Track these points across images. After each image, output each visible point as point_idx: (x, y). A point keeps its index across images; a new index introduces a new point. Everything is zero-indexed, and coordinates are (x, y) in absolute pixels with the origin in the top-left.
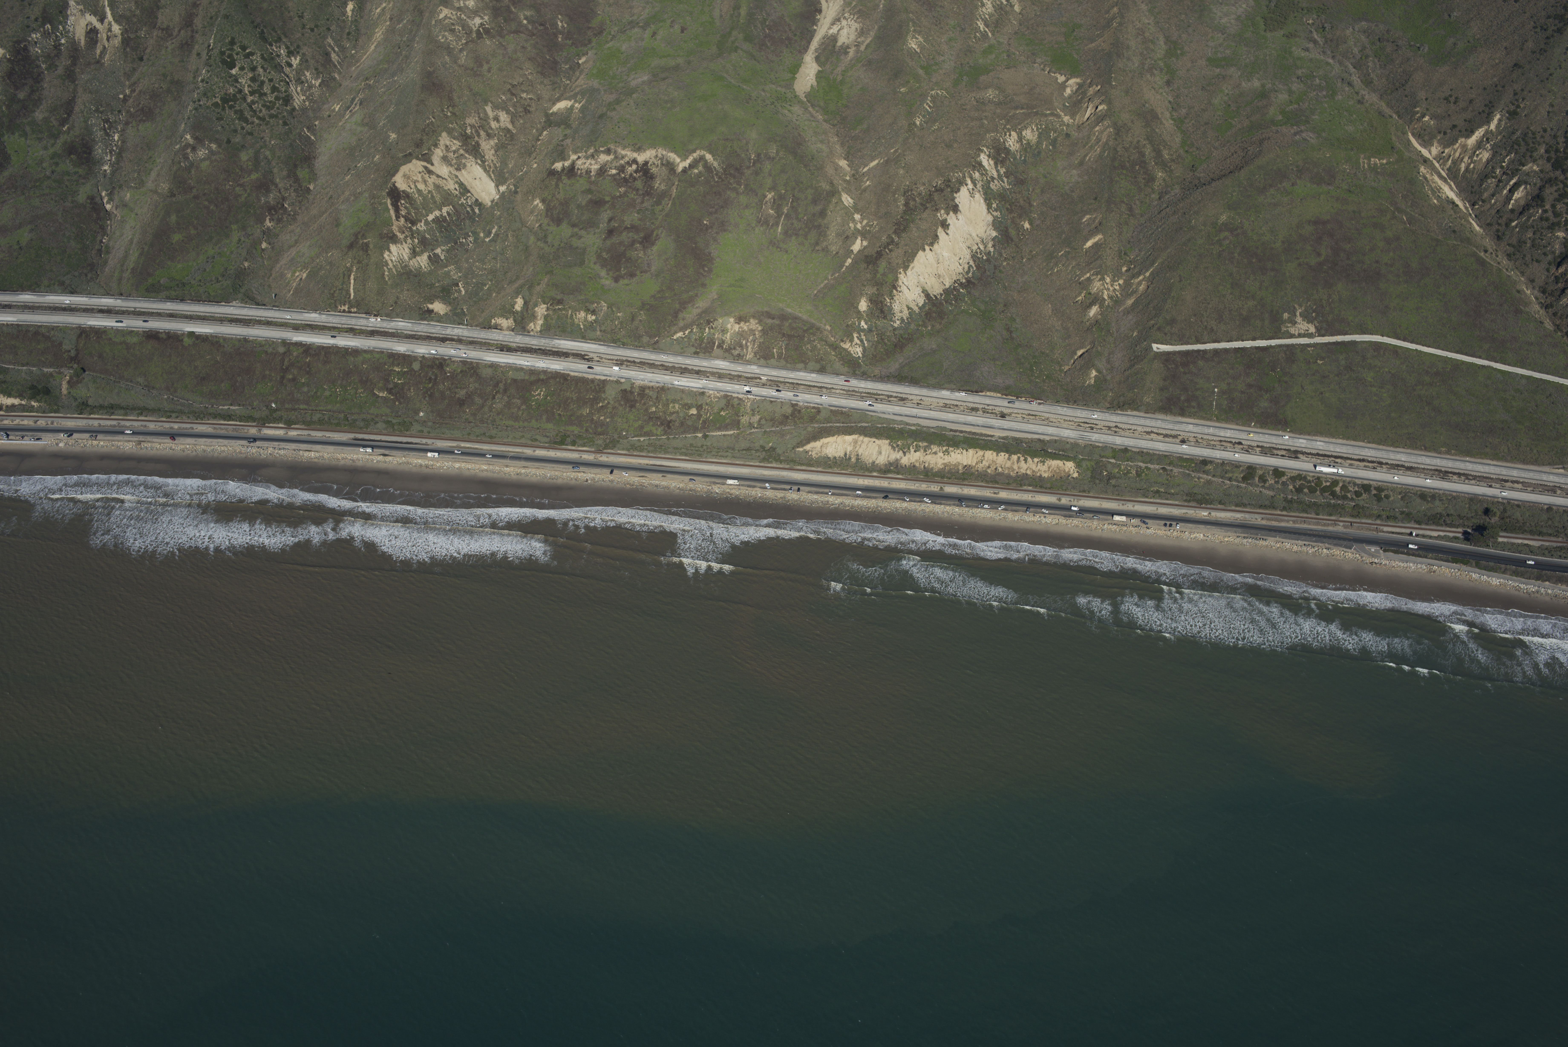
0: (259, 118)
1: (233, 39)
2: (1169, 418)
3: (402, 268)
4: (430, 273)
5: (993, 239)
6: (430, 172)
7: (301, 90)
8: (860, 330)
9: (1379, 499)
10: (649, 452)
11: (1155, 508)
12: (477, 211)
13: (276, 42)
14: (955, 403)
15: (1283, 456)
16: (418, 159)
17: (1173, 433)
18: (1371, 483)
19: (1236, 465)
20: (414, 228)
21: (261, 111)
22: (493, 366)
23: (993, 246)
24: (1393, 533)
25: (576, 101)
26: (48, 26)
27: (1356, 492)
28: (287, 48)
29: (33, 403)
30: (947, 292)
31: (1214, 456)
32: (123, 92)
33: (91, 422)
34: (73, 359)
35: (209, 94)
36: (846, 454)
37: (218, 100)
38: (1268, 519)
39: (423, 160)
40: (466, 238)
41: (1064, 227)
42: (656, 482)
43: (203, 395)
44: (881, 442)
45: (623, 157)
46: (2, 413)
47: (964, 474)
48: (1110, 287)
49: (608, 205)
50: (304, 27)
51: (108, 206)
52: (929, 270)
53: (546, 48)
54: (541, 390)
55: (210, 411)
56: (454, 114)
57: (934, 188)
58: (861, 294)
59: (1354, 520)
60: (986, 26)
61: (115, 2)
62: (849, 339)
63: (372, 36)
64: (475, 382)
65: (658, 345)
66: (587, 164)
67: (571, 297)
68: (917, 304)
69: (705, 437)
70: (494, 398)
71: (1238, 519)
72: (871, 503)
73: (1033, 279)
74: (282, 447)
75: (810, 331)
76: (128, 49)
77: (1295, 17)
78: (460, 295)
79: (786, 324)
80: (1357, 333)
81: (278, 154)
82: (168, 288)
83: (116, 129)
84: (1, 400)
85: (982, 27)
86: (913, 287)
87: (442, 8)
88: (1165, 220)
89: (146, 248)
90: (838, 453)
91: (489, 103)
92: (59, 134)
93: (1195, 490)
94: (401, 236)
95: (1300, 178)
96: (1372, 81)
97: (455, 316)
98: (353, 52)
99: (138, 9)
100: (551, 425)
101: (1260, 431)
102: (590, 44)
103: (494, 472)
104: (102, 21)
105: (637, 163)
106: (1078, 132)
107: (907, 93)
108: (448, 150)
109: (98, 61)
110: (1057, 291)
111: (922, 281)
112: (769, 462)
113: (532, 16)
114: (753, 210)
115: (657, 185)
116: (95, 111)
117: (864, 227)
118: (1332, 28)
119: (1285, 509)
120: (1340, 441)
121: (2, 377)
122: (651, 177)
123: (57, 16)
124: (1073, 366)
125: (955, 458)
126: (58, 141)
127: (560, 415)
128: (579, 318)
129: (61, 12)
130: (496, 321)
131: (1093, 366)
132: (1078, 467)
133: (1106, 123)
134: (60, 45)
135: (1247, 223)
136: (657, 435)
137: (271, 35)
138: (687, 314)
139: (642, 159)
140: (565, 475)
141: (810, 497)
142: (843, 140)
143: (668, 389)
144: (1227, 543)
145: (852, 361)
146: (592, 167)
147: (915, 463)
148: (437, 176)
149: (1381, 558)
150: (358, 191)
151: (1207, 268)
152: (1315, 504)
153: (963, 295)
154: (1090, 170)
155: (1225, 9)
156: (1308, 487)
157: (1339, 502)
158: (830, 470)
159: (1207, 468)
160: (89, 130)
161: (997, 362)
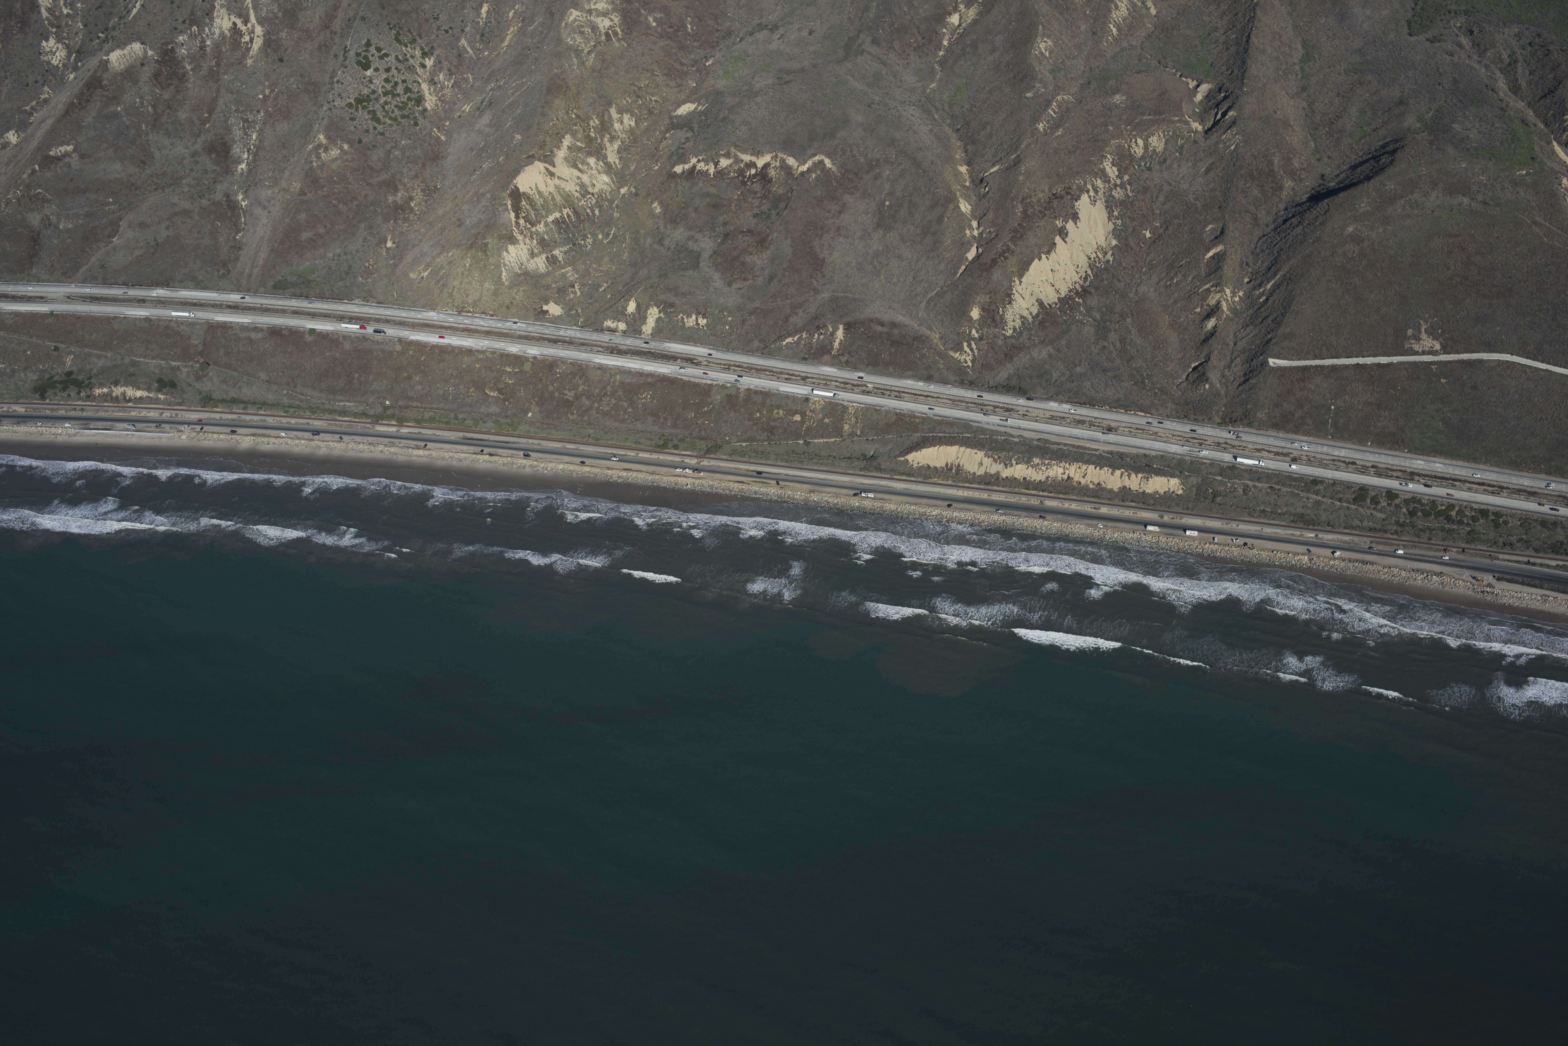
0: (390, 118)
1: (369, 40)
2: (1281, 435)
3: (520, 268)
4: (547, 274)
5: (1112, 249)
6: (552, 174)
7: (435, 90)
8: (970, 339)
9: (1497, 525)
10: (750, 457)
11: (1260, 528)
12: (597, 212)
13: (411, 43)
14: (1062, 415)
15: (1397, 477)
16: (540, 160)
17: (1285, 451)
18: (1490, 507)
19: (1348, 485)
20: (534, 229)
21: (393, 112)
22: (601, 368)
23: (1113, 254)
24: (1509, 561)
25: (700, 104)
26: (195, 28)
27: (1473, 516)
28: (422, 49)
29: (160, 396)
30: (1063, 301)
31: (1325, 475)
32: (263, 92)
33: (213, 415)
34: (201, 353)
35: (344, 95)
36: (947, 464)
37: (352, 101)
38: (1378, 543)
39: (546, 162)
40: (584, 240)
41: (1186, 236)
42: (755, 488)
43: (321, 391)
44: (983, 453)
45: (742, 161)
46: (130, 404)
47: (1065, 488)
48: (1229, 299)
49: (725, 208)
50: (439, 28)
51: (243, 204)
52: (1044, 279)
53: (674, 51)
54: (648, 394)
55: (327, 407)
56: (578, 117)
57: (1054, 195)
58: (974, 302)
59: (1468, 546)
60: (1119, 30)
61: (259, 4)
62: (959, 348)
63: (505, 38)
64: (584, 384)
65: (767, 350)
66: (706, 167)
67: (684, 300)
68: (1031, 314)
69: (807, 444)
70: (601, 400)
71: (1345, 542)
72: (969, 516)
73: (1152, 290)
74: (393, 445)
75: (919, 339)
76: (269, 51)
77: (1442, 20)
78: (575, 297)
79: (896, 331)
80: (1485, 352)
81: (407, 154)
82: (294, 285)
83: (255, 128)
84: (131, 392)
85: (1114, 30)
86: (1027, 296)
87: (572, 10)
88: (1289, 231)
89: (276, 246)
90: (939, 463)
91: (614, 106)
92: (200, 132)
93: (1303, 511)
94: (520, 237)
95: (1433, 189)
96: (1520, 88)
97: (570, 318)
98: (486, 53)
99: (280, 11)
100: (656, 428)
101: (1376, 450)
102: (718, 46)
103: (596, 475)
104: (246, 22)
105: (756, 167)
106: (1206, 139)
107: (1032, 98)
108: (571, 152)
109: (241, 62)
110: (1175, 302)
111: (1037, 290)
112: (869, 471)
113: (661, 18)
114: (869, 216)
115: (775, 189)
116: (235, 111)
117: (981, 234)
118: (1481, 31)
119: (1396, 532)
120: (1461, 463)
121: (132, 370)
122: (770, 181)
123: (204, 18)
124: (1187, 379)
125: (1057, 471)
126: (199, 140)
127: (665, 419)
128: (690, 322)
129: (207, 14)
130: (609, 323)
131: (1207, 380)
132: (1182, 483)
133: (1234, 130)
134: (205, 46)
135: (1374, 235)
136: (760, 440)
137: (407, 36)
138: (798, 319)
139: (760, 163)
140: (666, 479)
141: (908, 508)
142: (965, 145)
143: (774, 395)
144: (1332, 567)
145: (960, 369)
146: (712, 171)
147: (1016, 476)
148: (559, 178)
149: (1493, 587)
150: (481, 191)
151: (1330, 281)
152: (1429, 528)
153: (1079, 304)
154: (1217, 178)
155: (1368, 12)
156: (1422, 511)
157: (1454, 527)
158: (930, 481)
159: (1317, 488)
160: (228, 129)
161: (1109, 374)
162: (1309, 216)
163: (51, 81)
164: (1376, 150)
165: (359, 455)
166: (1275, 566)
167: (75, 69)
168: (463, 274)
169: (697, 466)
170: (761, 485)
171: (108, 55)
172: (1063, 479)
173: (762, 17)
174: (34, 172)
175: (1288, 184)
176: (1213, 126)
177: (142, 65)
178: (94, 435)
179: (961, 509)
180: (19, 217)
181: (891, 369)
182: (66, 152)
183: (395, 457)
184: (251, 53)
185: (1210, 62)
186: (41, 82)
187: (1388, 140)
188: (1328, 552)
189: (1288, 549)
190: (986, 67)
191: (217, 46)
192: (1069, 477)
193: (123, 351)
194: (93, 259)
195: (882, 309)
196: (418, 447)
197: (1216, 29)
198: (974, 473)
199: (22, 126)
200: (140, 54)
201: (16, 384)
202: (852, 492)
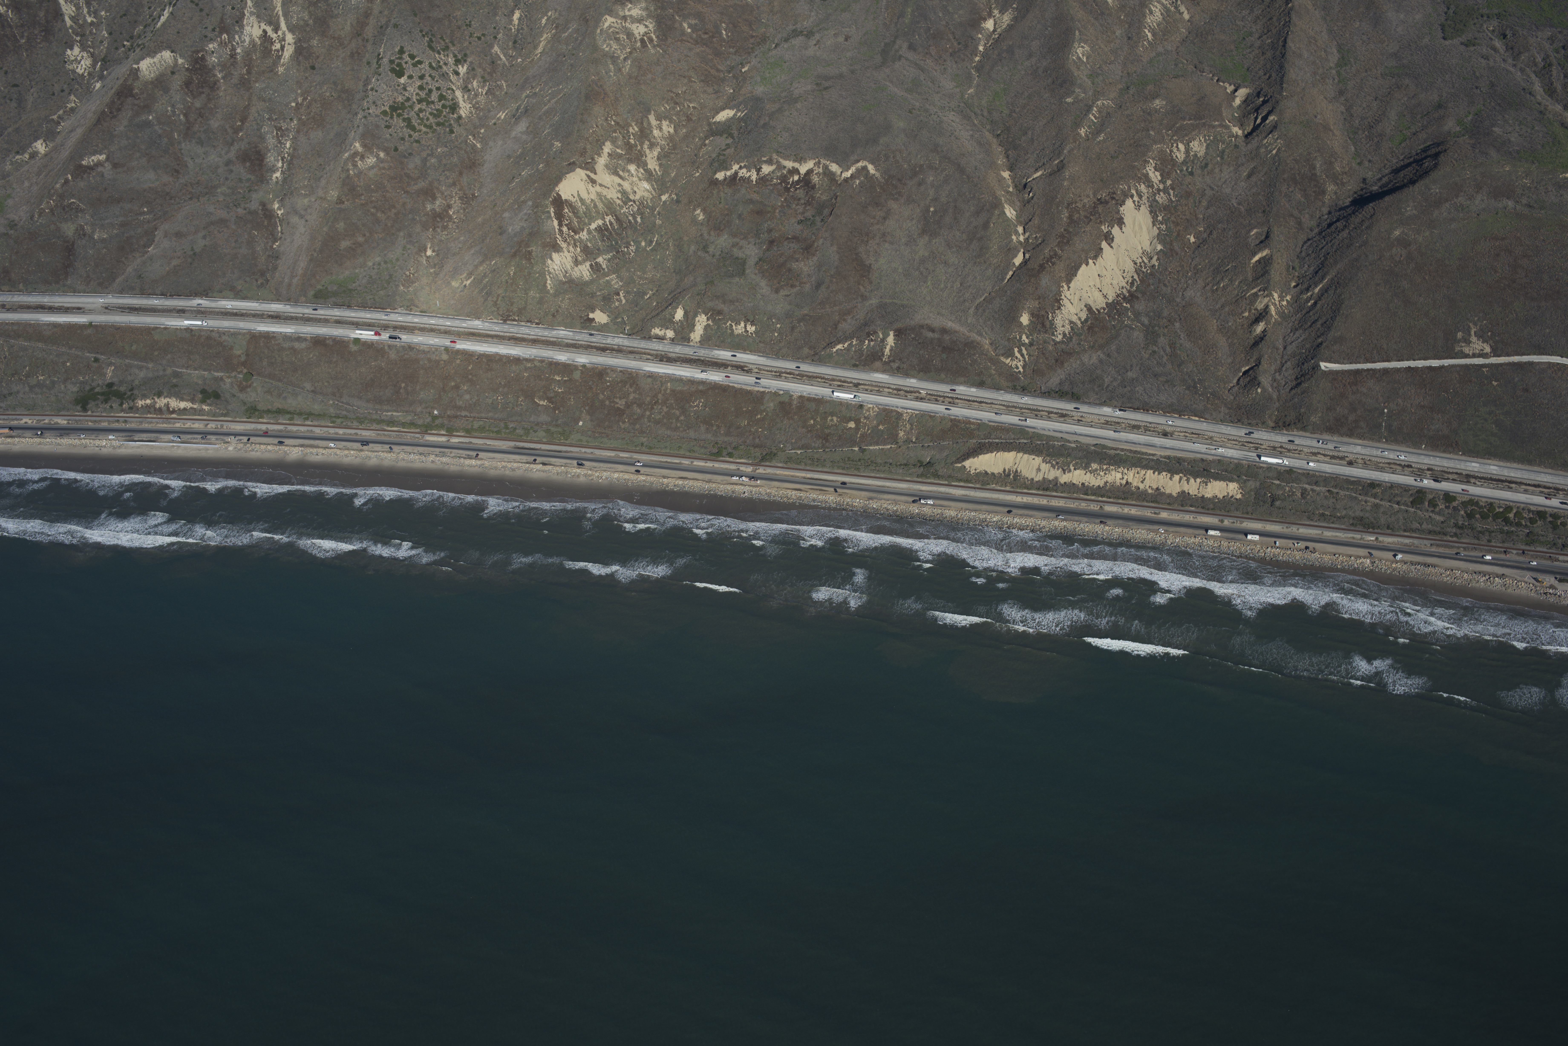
0: (425, 126)
1: (402, 48)
2: (1336, 438)
3: (565, 276)
4: (592, 281)
5: (1157, 253)
6: (593, 182)
7: (468, 97)
8: (1021, 344)
9: (1555, 527)
10: (806, 464)
11: (1320, 532)
12: (639, 220)
13: (444, 50)
14: (1116, 420)
15: (1453, 480)
16: (581, 168)
17: (1341, 454)
18: (1547, 509)
19: (1406, 488)
20: (577, 237)
21: (428, 119)
22: (652, 376)
23: (1158, 259)
25: (738, 110)
26: (225, 36)
27: (1530, 518)
28: (455, 56)
29: (204, 407)
30: (1111, 306)
31: (1382, 479)
32: (295, 100)
33: (259, 426)
34: (244, 364)
35: (379, 103)
36: (1005, 470)
37: (387, 109)
38: (1438, 545)
39: (587, 169)
40: (627, 247)
41: (1230, 241)
42: (813, 495)
43: (368, 401)
44: (1041, 459)
45: (785, 167)
46: (174, 416)
47: (1124, 493)
48: (1277, 303)
49: (769, 215)
50: (471, 35)
51: (279, 212)
52: (1092, 284)
53: (710, 57)
54: (700, 402)
55: (374, 417)
56: (617, 123)
57: (1099, 200)
58: (1023, 308)
59: (1528, 548)
60: (1154, 35)
61: (289, 12)
62: (1010, 354)
63: (538, 45)
64: (634, 392)
65: (817, 357)
66: (749, 174)
67: (732, 307)
68: (1080, 319)
69: (862, 451)
70: (652, 408)
71: (1406, 545)
72: (1030, 522)
73: (1199, 294)
74: (444, 455)
75: (971, 345)
76: (301, 58)
77: (1475, 24)
78: (620, 305)
79: (947, 337)
80: (1535, 354)
81: (444, 162)
82: (335, 294)
83: (288, 136)
84: (174, 403)
85: (1149, 35)
86: (1076, 301)
87: (607, 16)
88: (1335, 235)
89: (315, 255)
90: (997, 470)
91: (653, 112)
92: (233, 141)
93: (1361, 514)
94: (564, 245)
95: (1477, 192)
96: (1555, 91)
97: (616, 325)
98: (519, 60)
99: (310, 18)
100: (709, 436)
101: (1430, 453)
102: (753, 52)
103: (652, 483)
104: (276, 30)
105: (799, 173)
106: (1247, 144)
107: (1073, 103)
108: (611, 159)
109: (272, 70)
110: (1223, 306)
111: (1085, 295)
112: (927, 478)
113: (696, 24)
114: (914, 222)
115: (818, 195)
116: (268, 119)
117: (1027, 240)
118: (1514, 35)
119: (1456, 535)
120: (1515, 465)
121: (174, 381)
122: (813, 187)
123: (234, 25)
124: (1238, 383)
125: (1115, 476)
126: (232, 148)
127: (718, 427)
128: (739, 329)
129: (237, 22)
130: (657, 331)
131: (1259, 384)
132: (1241, 488)
133: (1276, 134)
134: (236, 54)
135: (1421, 239)
136: (815, 448)
137: (439, 43)
138: (847, 325)
139: (803, 169)
140: (722, 487)
141: (968, 514)
142: (1007, 151)
143: (827, 402)
144: (1394, 570)
145: (1012, 375)
146: (754, 177)
147: (1074, 482)
148: (601, 185)
149: (1556, 589)
150: (522, 199)
151: (1378, 285)
152: (1487, 530)
153: (1127, 309)
154: (1259, 183)
155: (1402, 16)
156: (1480, 513)
157: (1513, 529)
158: (988, 487)
159: (1374, 491)
160: (262, 138)
161: (1160, 379)
162: (1355, 220)
163: (77, 90)
164: (1417, 154)
165: (410, 465)
166: (1337, 570)
167: (101, 77)
168: (507, 282)
169: (753, 474)
170: (818, 492)
171: (138, 63)
172: (1121, 485)
173: (796, 23)
174: (67, 181)
175: (1331, 188)
176: (1253, 130)
177: (173, 73)
178: (138, 447)
179: (1021, 516)
180: (52, 227)
181: (943, 376)
182: (99, 161)
183: (446, 467)
184: (282, 61)
185: (1246, 67)
186: (67, 91)
187: (1429, 143)
188: (1389, 555)
189: (1350, 553)
190: (1023, 72)
191: (248, 53)
192: (1127, 482)
193: (164, 362)
194: (129, 269)
195: (931, 315)
196: (470, 457)
197: (1251, 34)
198: (1032, 479)
199: (50, 136)
200: (170, 62)
201: (57, 396)
202: (911, 499)
